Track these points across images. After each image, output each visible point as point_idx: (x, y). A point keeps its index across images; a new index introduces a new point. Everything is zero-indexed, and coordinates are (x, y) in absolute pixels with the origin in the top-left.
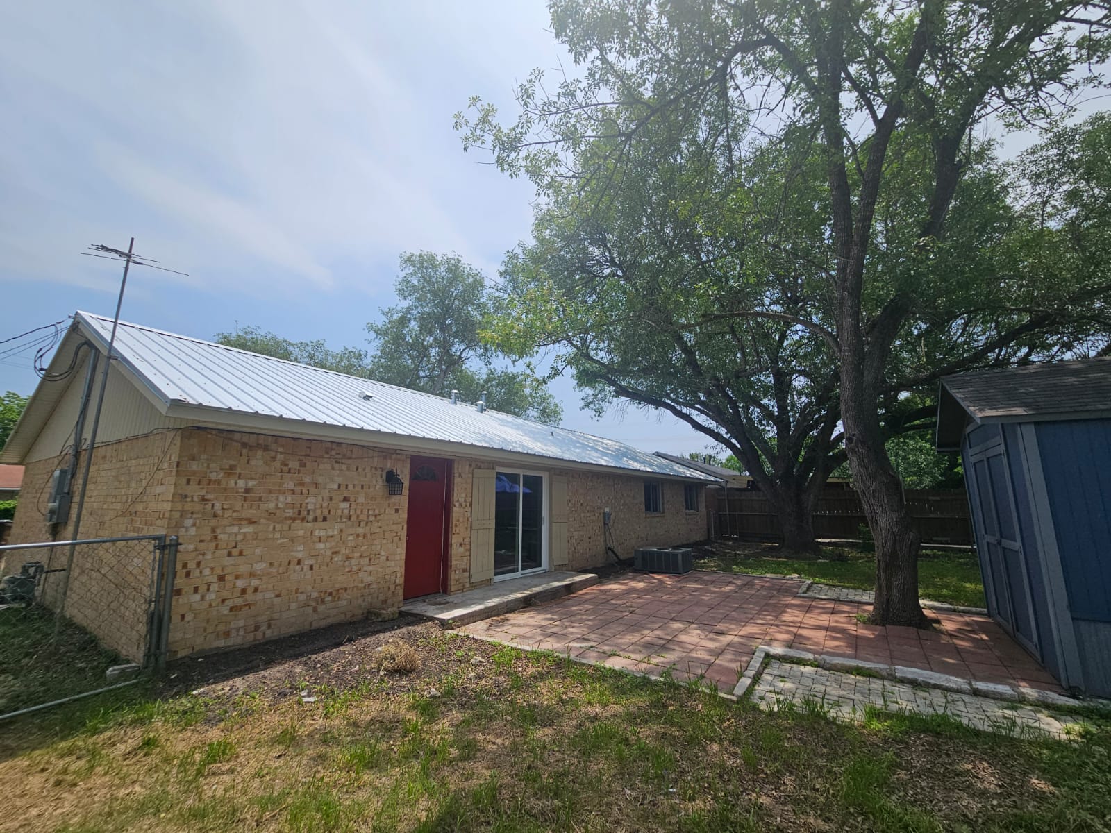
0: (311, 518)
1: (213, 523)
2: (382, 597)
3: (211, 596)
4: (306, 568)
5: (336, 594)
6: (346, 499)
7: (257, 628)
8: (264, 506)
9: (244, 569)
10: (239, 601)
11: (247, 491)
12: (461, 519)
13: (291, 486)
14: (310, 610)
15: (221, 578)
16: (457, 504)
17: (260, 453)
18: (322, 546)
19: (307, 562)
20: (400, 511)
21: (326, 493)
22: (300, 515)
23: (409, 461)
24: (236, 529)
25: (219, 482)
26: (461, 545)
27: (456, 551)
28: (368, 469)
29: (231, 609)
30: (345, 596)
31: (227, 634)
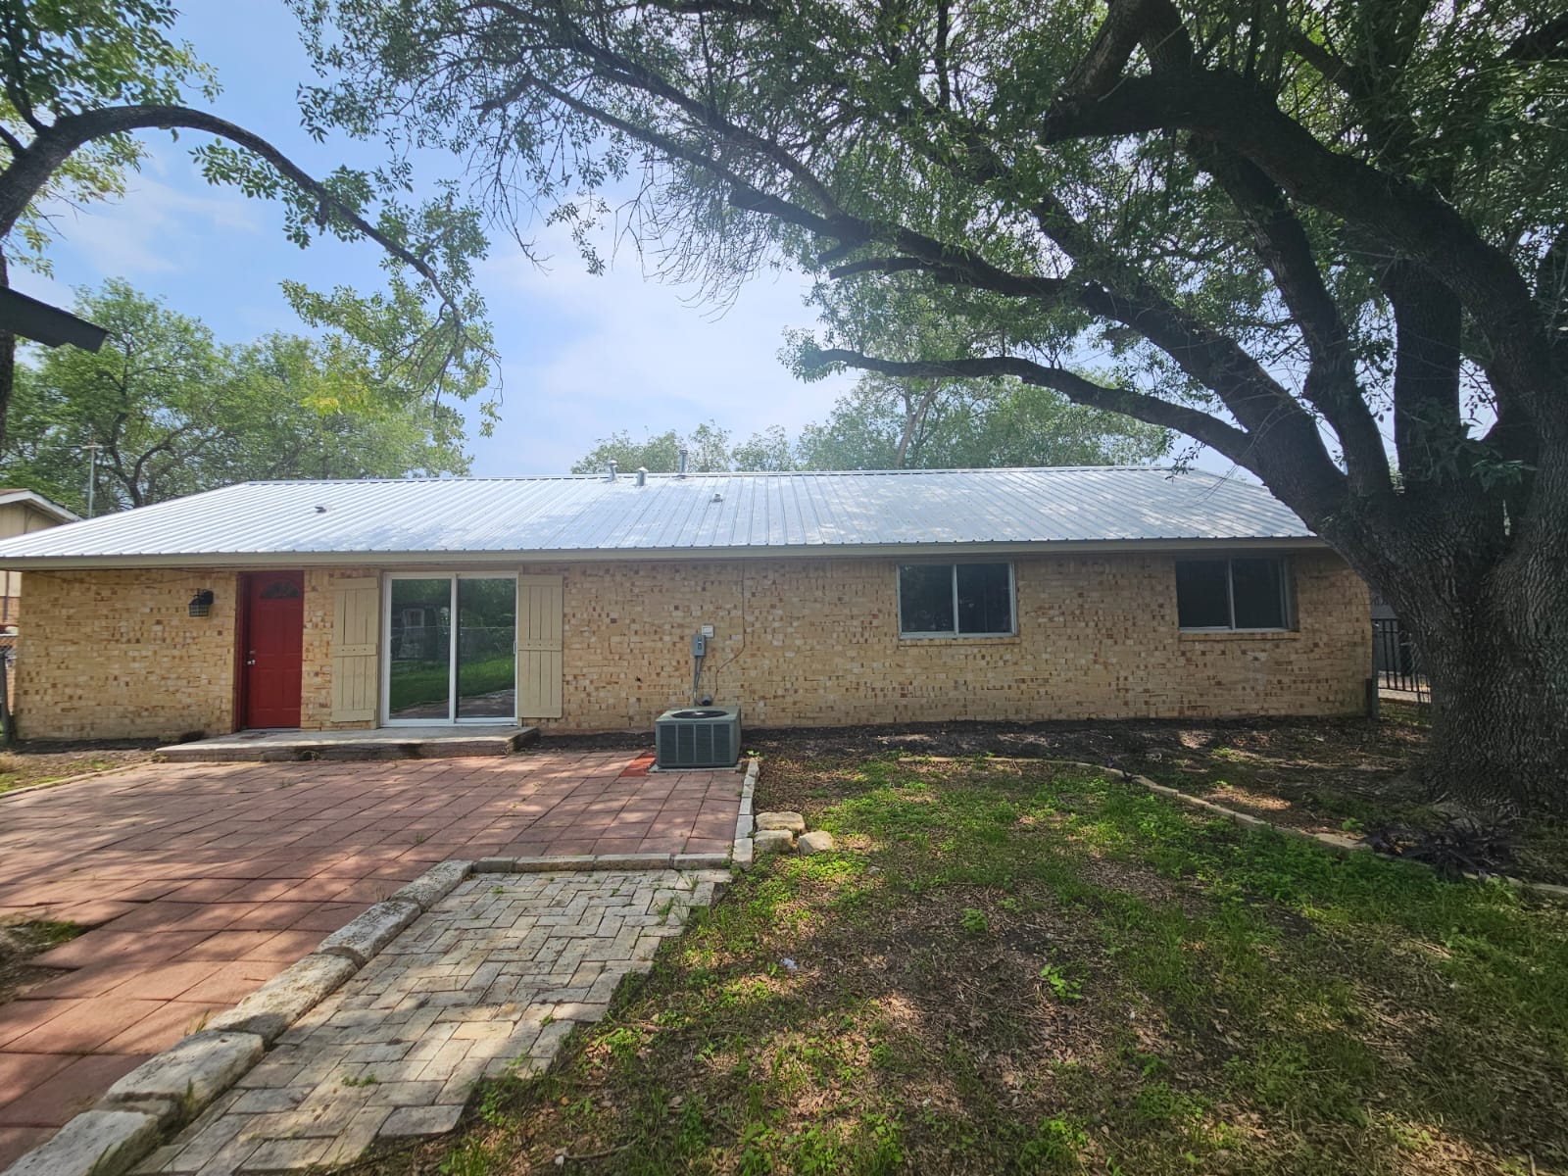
0: (124, 639)
1: (46, 643)
2: (203, 721)
3: (48, 698)
4: (122, 684)
5: (153, 710)
6: (158, 622)
7: (82, 729)
8: (83, 630)
9: (70, 680)
10: (68, 705)
11: (69, 617)
12: (316, 643)
13: (105, 612)
14: (127, 721)
15: (54, 686)
16: (309, 625)
17: (77, 585)
18: (136, 665)
19: (123, 679)
20: (225, 633)
21: (138, 618)
22: (115, 637)
23: (234, 578)
24: (62, 648)
25: (47, 612)
26: (317, 674)
27: (307, 680)
28: (182, 592)
29: (63, 710)
30: (162, 713)
31: (60, 729)
